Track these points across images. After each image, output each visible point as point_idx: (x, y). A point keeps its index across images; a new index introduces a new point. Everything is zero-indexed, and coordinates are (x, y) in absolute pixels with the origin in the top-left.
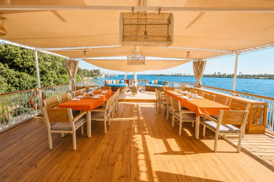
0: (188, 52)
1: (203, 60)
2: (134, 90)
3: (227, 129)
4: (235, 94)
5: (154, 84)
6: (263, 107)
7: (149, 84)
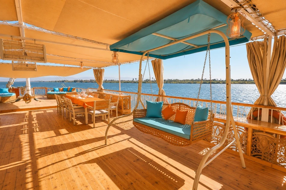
0: (82, 62)
1: (102, 68)
2: (27, 98)
3: (100, 112)
4: (121, 93)
5: (58, 91)
6: (128, 98)
7: (52, 91)
